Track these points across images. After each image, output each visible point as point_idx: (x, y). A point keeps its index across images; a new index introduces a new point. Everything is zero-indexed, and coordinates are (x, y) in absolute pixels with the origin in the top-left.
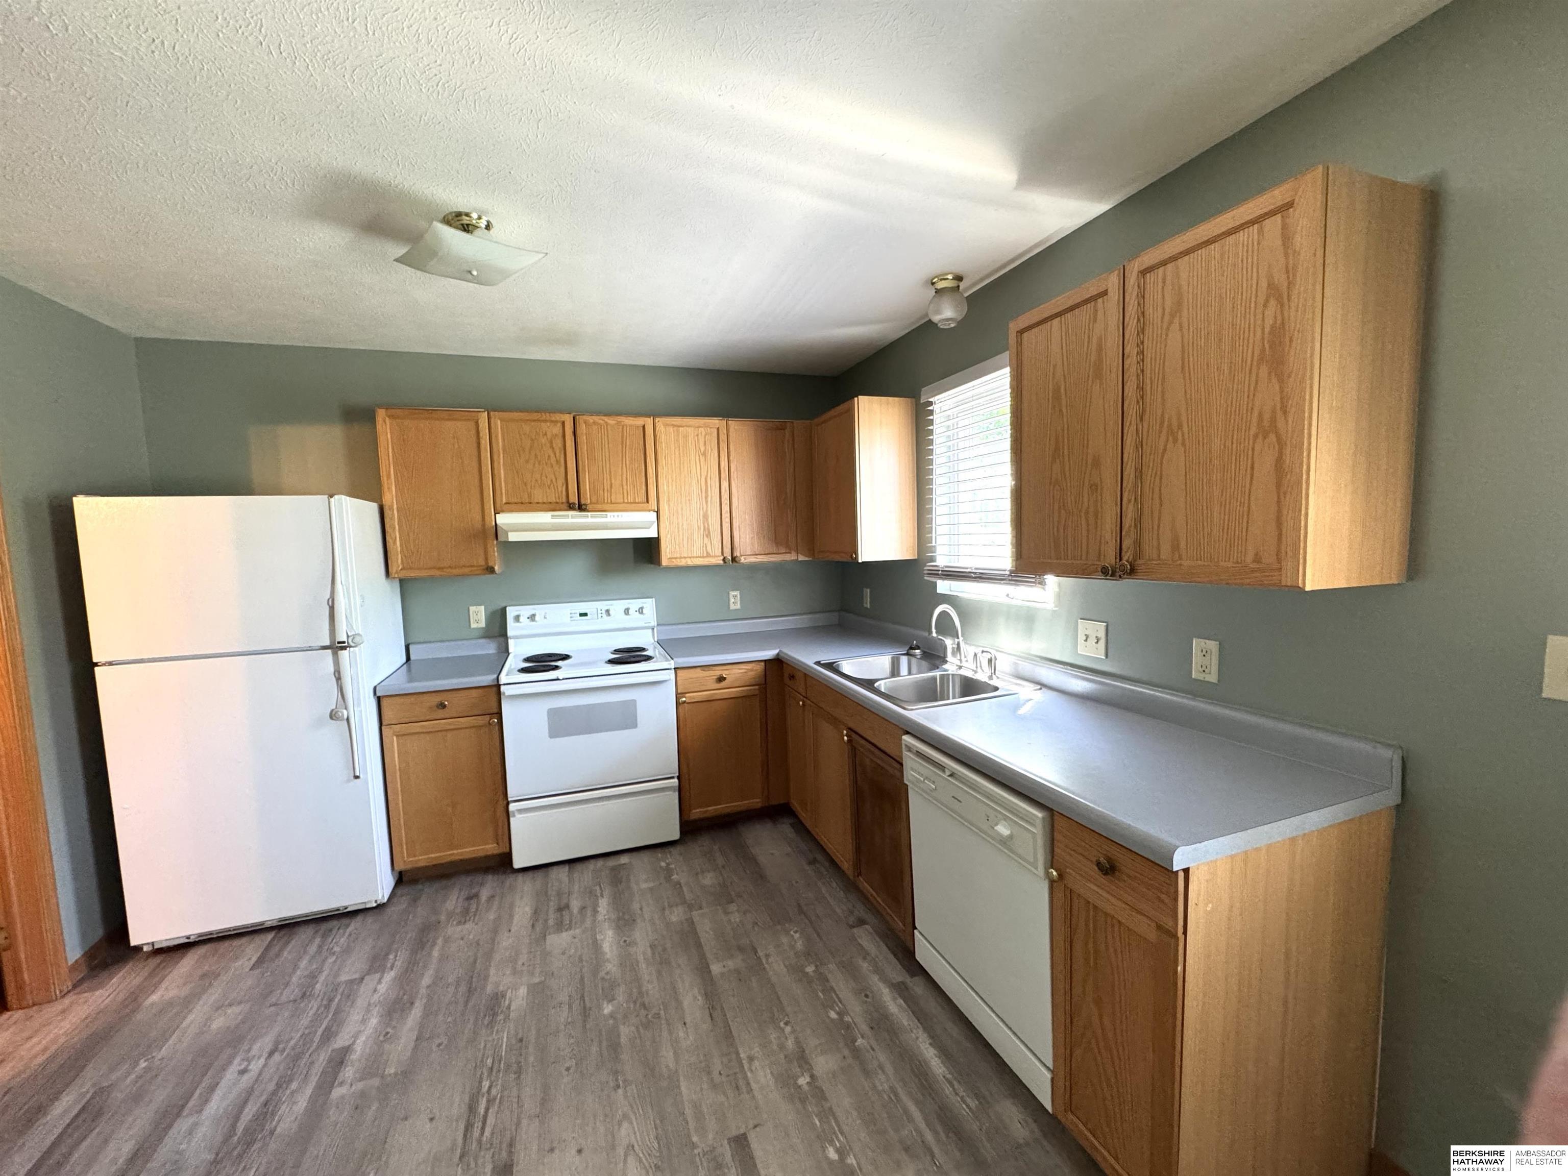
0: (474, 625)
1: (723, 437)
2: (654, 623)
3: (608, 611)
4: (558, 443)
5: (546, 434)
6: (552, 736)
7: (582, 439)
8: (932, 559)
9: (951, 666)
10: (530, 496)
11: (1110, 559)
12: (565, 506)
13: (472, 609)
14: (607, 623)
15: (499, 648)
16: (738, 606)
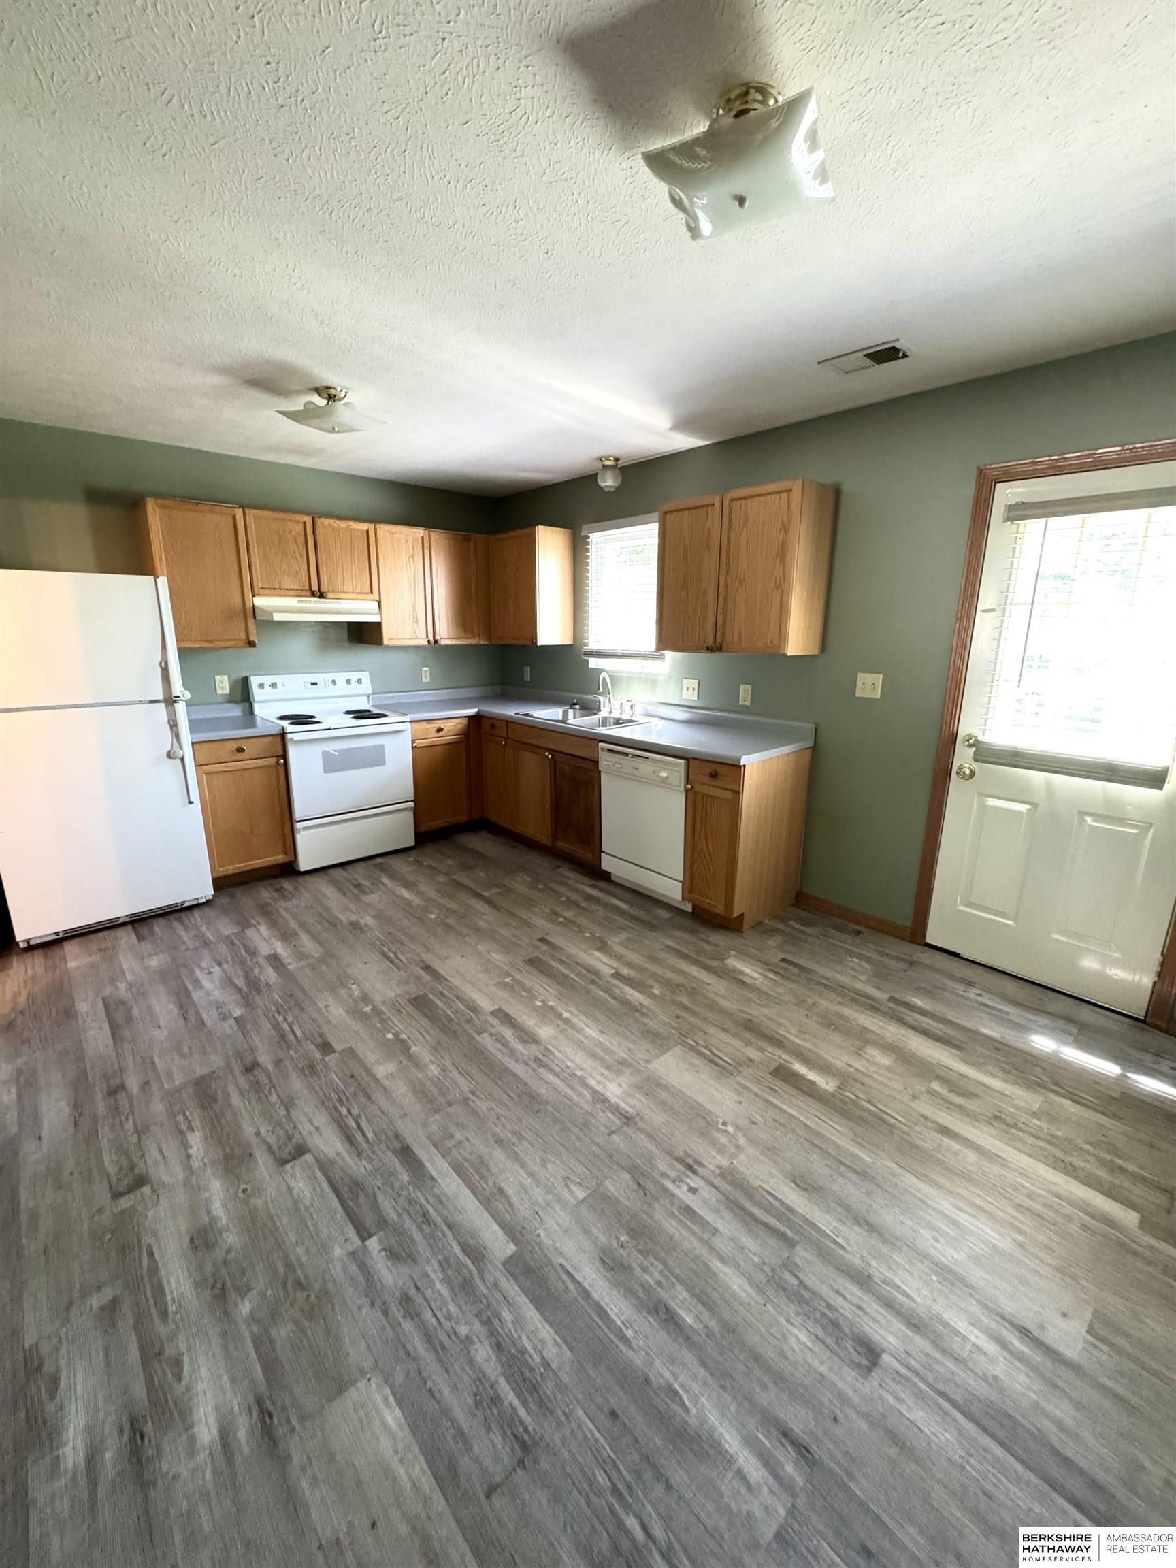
0: (219, 692)
1: (426, 545)
2: (370, 691)
3: (334, 682)
4: (301, 540)
5: (291, 531)
6: (326, 771)
7: (320, 538)
8: (587, 644)
9: (604, 712)
10: (280, 583)
11: (710, 642)
12: (308, 593)
13: (217, 678)
14: (332, 690)
15: (243, 711)
16: (428, 680)
